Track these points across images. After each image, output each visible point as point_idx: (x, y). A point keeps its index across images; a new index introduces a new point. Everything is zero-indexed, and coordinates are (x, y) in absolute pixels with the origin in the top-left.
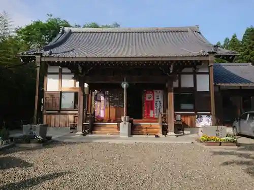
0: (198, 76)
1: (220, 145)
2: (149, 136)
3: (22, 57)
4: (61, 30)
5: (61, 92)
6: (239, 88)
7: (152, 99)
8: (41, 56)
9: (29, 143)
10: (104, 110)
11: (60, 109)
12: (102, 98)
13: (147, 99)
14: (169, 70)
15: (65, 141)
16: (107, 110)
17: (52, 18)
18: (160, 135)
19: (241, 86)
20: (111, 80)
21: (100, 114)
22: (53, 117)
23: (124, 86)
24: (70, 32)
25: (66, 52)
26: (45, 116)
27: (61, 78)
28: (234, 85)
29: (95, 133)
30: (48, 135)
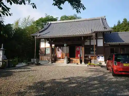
0: (98, 40)
1: (95, 66)
2: (75, 64)
3: (32, 36)
4: (47, 23)
5: (45, 48)
6: (119, 44)
7: (79, 50)
8: (37, 37)
9: (33, 64)
10: (61, 54)
11: (45, 54)
12: (60, 50)
13: (77, 50)
14: (82, 39)
15: (45, 64)
16: (62, 54)
17: (47, 15)
18: (79, 63)
19: (120, 44)
20: (61, 43)
21: (59, 56)
22: (43, 57)
23: (65, 45)
24: (51, 24)
25: (46, 34)
26: (40, 57)
27: (45, 43)
28: (115, 43)
29: (56, 63)
30: (39, 62)
